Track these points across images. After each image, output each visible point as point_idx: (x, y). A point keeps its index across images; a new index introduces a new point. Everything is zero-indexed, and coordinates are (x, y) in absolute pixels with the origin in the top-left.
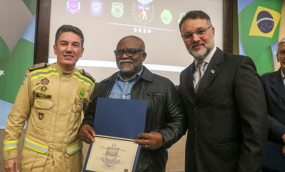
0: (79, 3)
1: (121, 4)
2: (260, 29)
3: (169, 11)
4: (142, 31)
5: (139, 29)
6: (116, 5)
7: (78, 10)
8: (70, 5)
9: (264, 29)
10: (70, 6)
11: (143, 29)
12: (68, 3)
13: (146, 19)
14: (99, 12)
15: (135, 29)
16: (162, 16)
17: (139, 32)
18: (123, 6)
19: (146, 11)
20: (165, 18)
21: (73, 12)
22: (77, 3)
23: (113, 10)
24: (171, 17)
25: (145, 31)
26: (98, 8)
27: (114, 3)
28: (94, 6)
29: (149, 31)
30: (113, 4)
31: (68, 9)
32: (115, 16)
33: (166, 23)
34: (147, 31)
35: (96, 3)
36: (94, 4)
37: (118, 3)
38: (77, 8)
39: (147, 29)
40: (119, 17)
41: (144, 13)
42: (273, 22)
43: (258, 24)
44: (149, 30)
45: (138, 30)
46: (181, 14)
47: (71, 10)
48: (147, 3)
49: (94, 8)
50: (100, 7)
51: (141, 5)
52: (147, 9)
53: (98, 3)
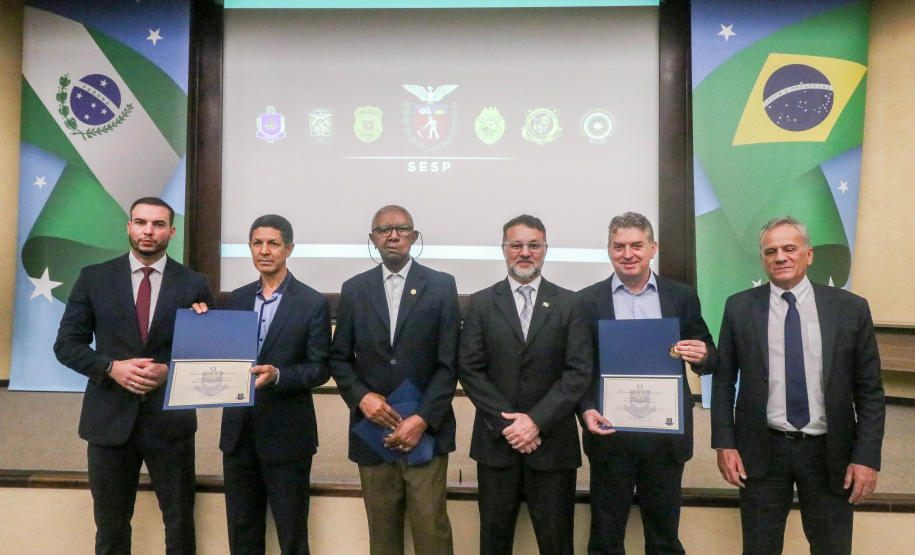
0: (283, 119)
1: (377, 109)
2: (775, 120)
3: (498, 110)
4: (429, 167)
5: (421, 163)
6: (365, 112)
7: (282, 135)
8: (263, 123)
9: (792, 118)
10: (263, 128)
11: (430, 162)
12: (259, 121)
13: (437, 136)
14: (326, 133)
15: (410, 164)
16: (478, 125)
17: (421, 170)
18: (379, 112)
19: (436, 117)
20: (487, 128)
21: (271, 139)
22: (278, 118)
23: (358, 126)
24: (502, 124)
25: (435, 168)
26: (325, 125)
27: (360, 109)
28: (314, 122)
29: (446, 166)
30: (356, 113)
31: (260, 134)
32: (364, 139)
33: (489, 140)
34: (440, 166)
35: (318, 113)
36: (315, 116)
37: (368, 108)
38: (279, 129)
39: (440, 163)
40: (373, 139)
41: (432, 123)
42: (832, 92)
43: (767, 108)
44: (444, 163)
45: (417, 166)
46: (529, 113)
47: (267, 136)
48: (439, 99)
49: (316, 125)
50: (327, 123)
51: (424, 104)
52: (440, 112)
53: (324, 113)
